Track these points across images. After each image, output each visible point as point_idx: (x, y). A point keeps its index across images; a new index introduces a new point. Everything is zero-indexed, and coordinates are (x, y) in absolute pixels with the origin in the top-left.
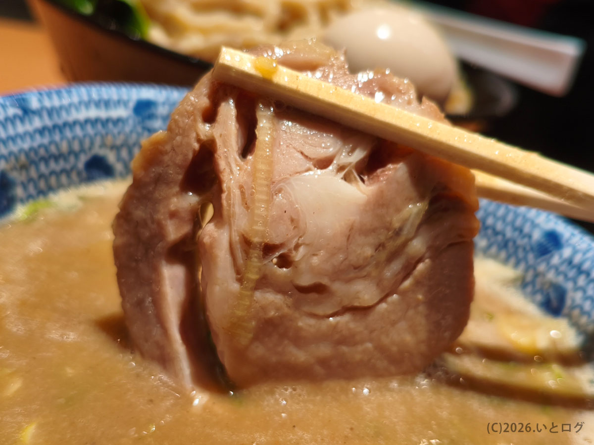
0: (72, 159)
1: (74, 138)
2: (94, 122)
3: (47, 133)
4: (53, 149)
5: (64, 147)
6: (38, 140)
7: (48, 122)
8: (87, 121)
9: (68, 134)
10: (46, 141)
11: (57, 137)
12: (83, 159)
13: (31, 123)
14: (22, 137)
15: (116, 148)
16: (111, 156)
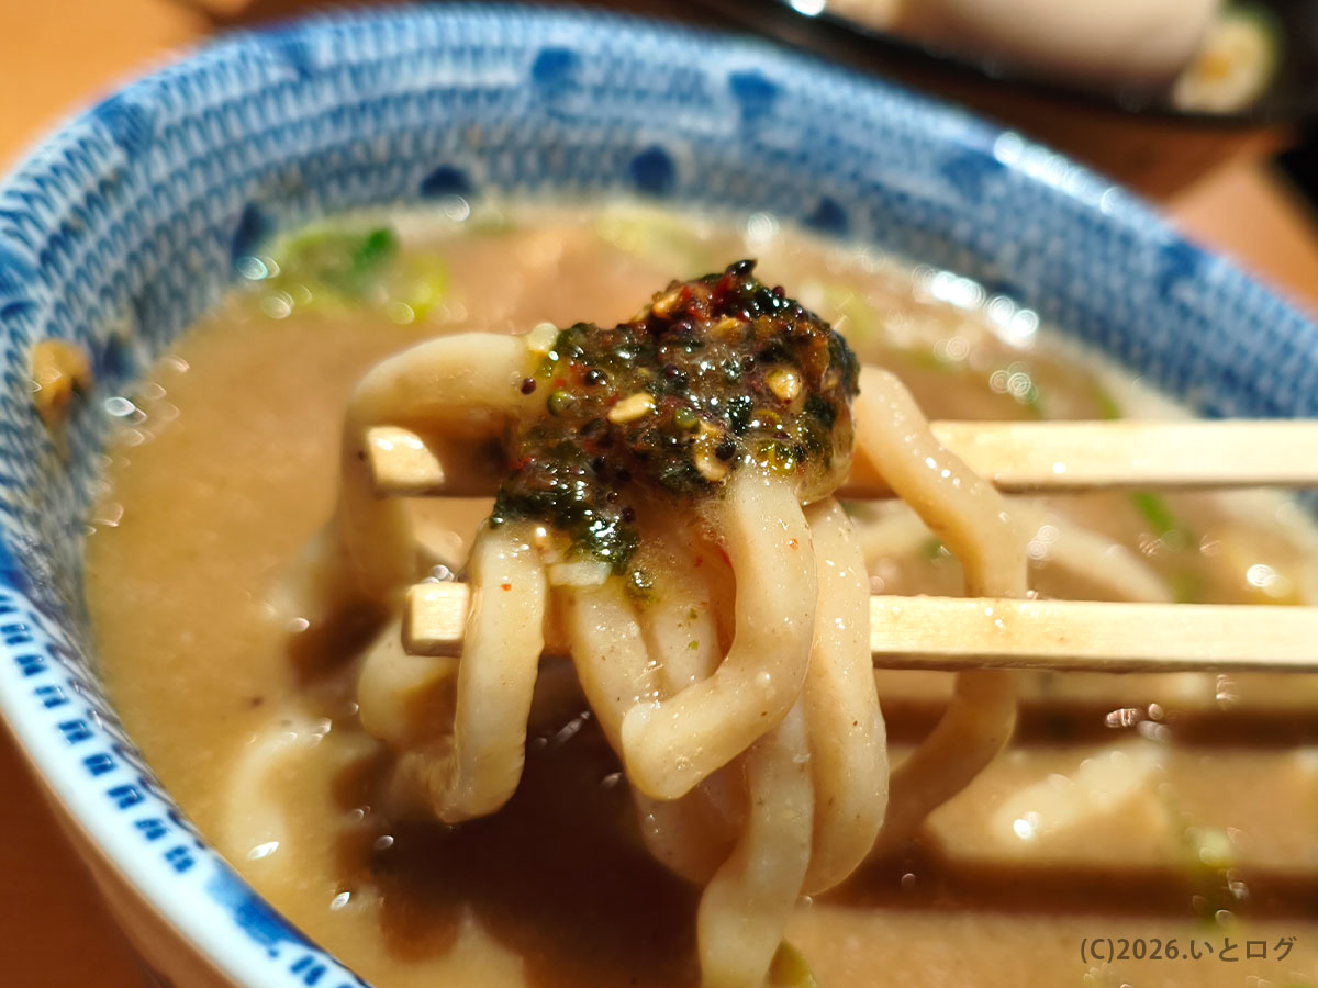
0: (396, 173)
1: (402, 130)
2: (448, 95)
3: (347, 119)
4: (358, 153)
5: (381, 148)
6: (329, 136)
7: (351, 96)
8: (431, 94)
9: (392, 120)
10: (345, 134)
11: (368, 126)
12: (418, 174)
13: (315, 97)
14: (296, 127)
15: (489, 152)
16: (477, 170)
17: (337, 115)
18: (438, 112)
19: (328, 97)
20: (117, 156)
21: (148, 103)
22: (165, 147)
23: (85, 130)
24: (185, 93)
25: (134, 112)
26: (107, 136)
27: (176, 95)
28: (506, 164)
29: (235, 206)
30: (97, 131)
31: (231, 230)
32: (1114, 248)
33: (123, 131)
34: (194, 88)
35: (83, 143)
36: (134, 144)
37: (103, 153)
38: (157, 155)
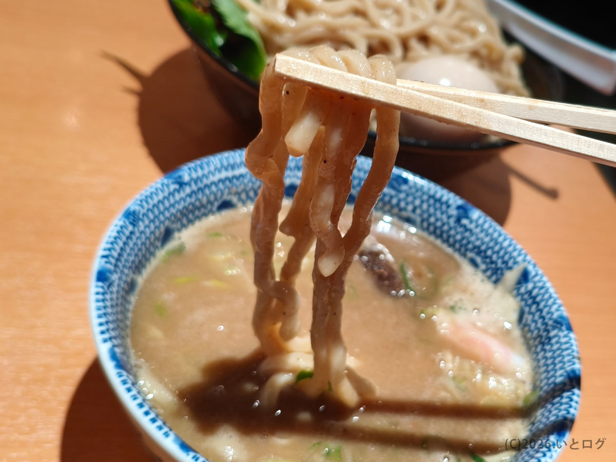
0: (209, 206)
1: (211, 193)
2: (224, 180)
3: (194, 195)
4: (197, 204)
5: (204, 200)
6: (188, 201)
7: (195, 188)
8: (220, 181)
9: (207, 192)
10: (193, 200)
11: (200, 196)
12: (216, 204)
13: (184, 191)
14: (178, 202)
15: (238, 194)
16: (234, 199)
17: (190, 195)
18: (221, 186)
19: (188, 190)
20: (131, 228)
21: (137, 208)
22: (143, 221)
23: (121, 223)
24: (147, 202)
25: (134, 212)
26: (127, 223)
27: (145, 204)
28: (243, 196)
29: (162, 229)
30: (125, 222)
31: (161, 237)
32: (444, 207)
33: (131, 220)
34: (150, 200)
35: (122, 227)
36: (135, 223)
37: (126, 228)
38: (141, 223)
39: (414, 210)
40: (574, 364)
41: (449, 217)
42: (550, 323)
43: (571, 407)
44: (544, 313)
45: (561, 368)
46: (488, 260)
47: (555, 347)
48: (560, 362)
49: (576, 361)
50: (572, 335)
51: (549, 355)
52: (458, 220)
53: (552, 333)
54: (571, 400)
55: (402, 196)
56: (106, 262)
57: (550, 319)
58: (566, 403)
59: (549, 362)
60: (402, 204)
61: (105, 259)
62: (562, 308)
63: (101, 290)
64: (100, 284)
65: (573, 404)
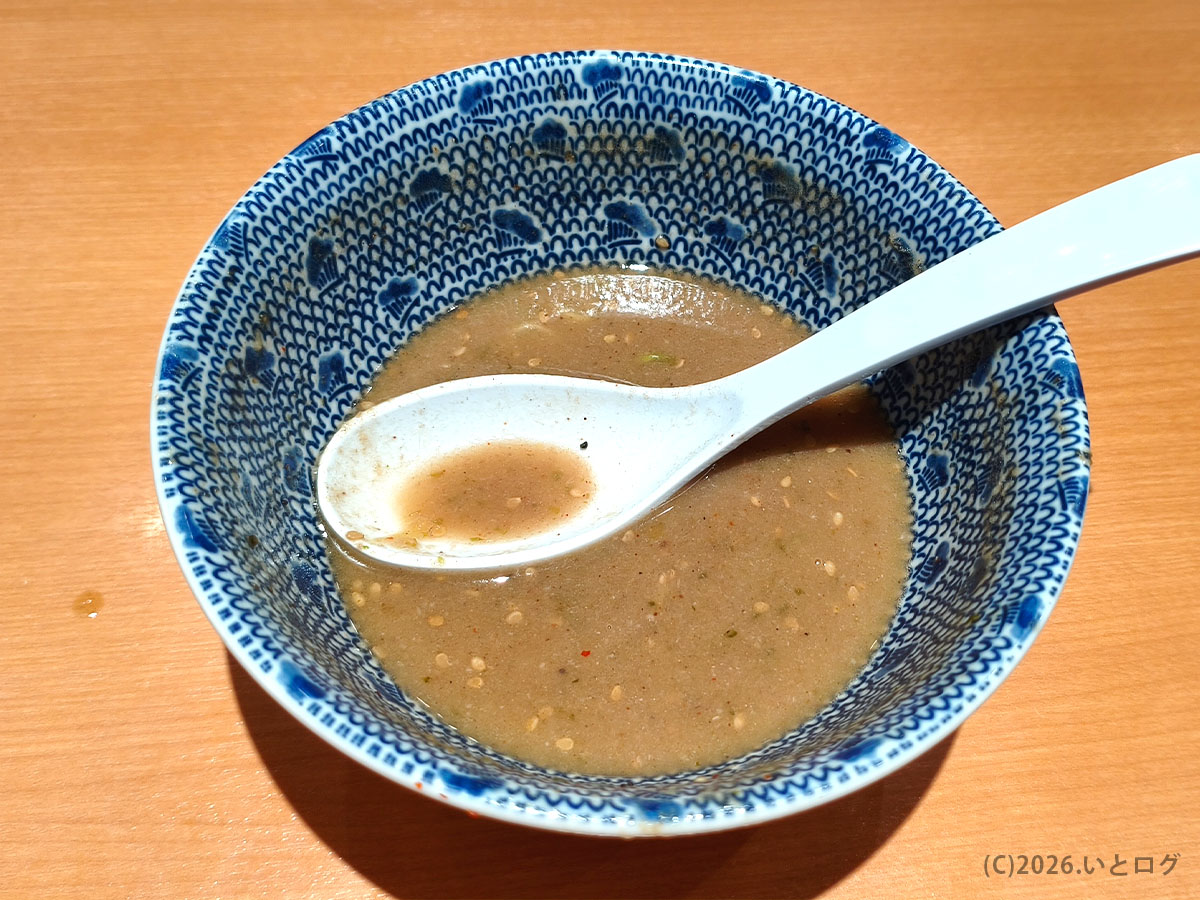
13: (334, 170)
17: (349, 177)
19: (342, 167)
21: (240, 221)
22: (255, 242)
23: (209, 256)
24: (260, 206)
25: (235, 230)
26: (222, 254)
27: (255, 210)
30: (216, 253)
32: (842, 142)
33: (230, 248)
34: (265, 201)
35: (210, 264)
36: (239, 250)
37: (221, 264)
38: (252, 248)
39: (785, 153)
40: (1077, 467)
41: (852, 162)
42: (1040, 377)
43: (1056, 561)
44: (1030, 357)
45: (1050, 475)
46: (930, 245)
47: (1045, 428)
48: (1050, 461)
49: (1080, 461)
50: (1079, 405)
51: (1032, 443)
52: (871, 167)
53: (1042, 400)
54: (1060, 547)
55: (761, 124)
56: (180, 338)
57: (1040, 369)
58: (1048, 554)
59: (1031, 458)
60: (763, 141)
61: (179, 333)
62: (1066, 347)
63: (168, 394)
64: (167, 383)
65: (1062, 556)
